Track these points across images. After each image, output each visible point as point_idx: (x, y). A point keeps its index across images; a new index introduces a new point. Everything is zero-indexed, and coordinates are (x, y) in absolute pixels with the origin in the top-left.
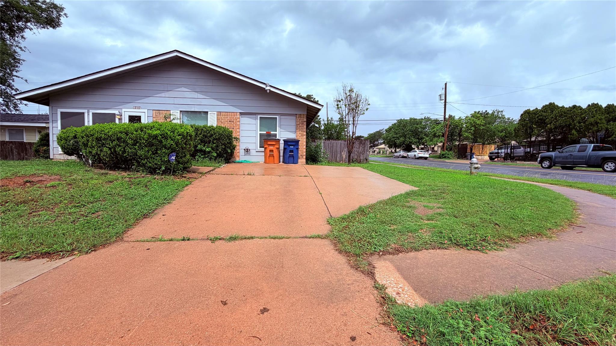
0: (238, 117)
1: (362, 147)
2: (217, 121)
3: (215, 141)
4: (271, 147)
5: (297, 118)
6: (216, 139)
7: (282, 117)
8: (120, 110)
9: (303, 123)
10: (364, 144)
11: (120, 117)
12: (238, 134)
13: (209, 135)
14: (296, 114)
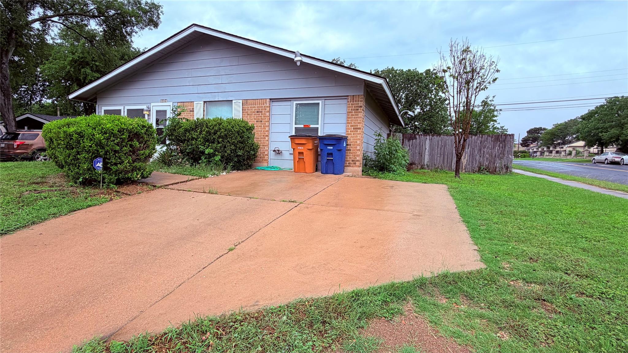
0: (267, 105)
1: (499, 146)
2: (243, 112)
3: (220, 140)
4: (300, 148)
5: (348, 102)
6: (222, 137)
7: (327, 102)
8: (149, 105)
9: (358, 110)
10: (504, 141)
11: (148, 113)
12: (267, 129)
13: (212, 131)
14: (347, 96)
